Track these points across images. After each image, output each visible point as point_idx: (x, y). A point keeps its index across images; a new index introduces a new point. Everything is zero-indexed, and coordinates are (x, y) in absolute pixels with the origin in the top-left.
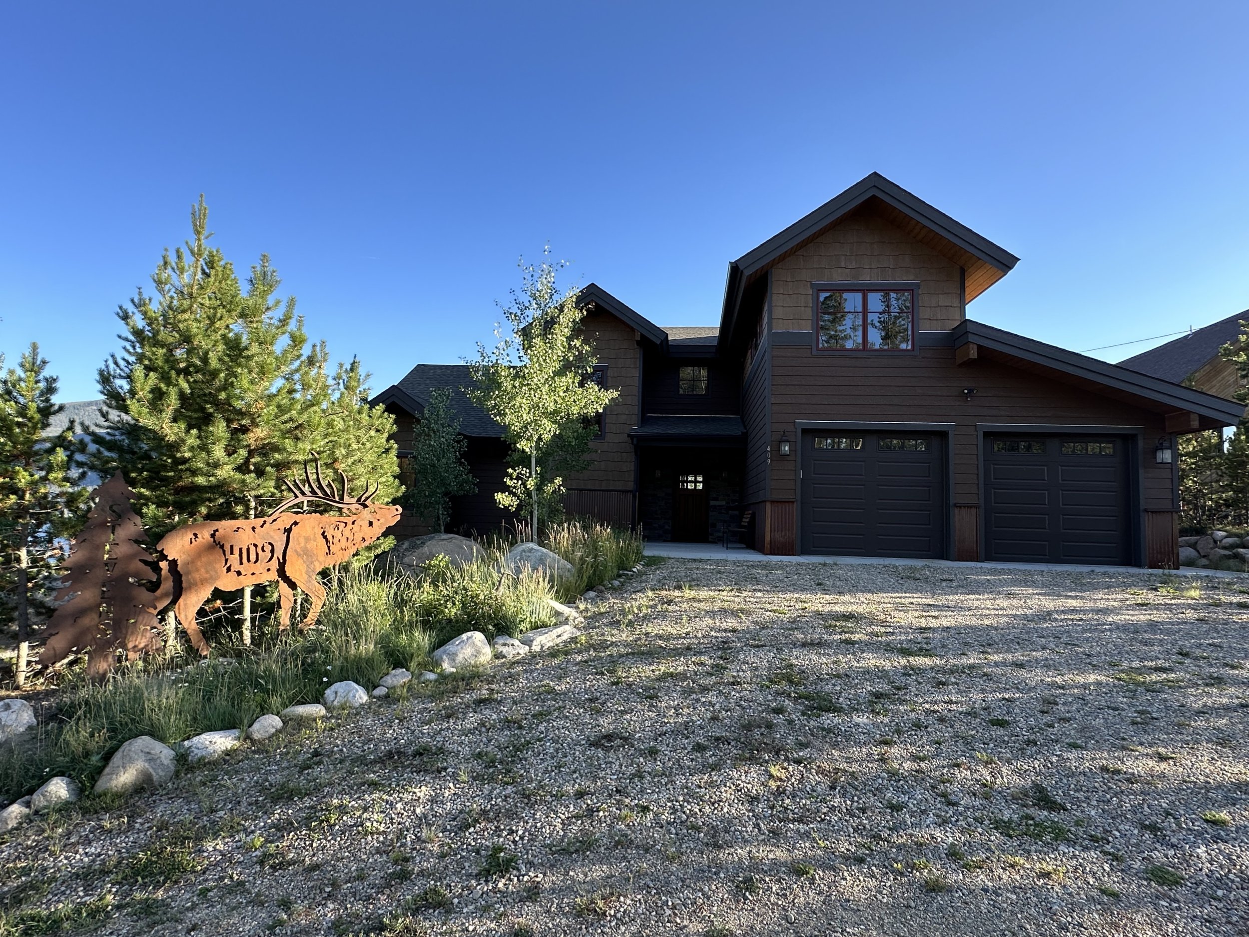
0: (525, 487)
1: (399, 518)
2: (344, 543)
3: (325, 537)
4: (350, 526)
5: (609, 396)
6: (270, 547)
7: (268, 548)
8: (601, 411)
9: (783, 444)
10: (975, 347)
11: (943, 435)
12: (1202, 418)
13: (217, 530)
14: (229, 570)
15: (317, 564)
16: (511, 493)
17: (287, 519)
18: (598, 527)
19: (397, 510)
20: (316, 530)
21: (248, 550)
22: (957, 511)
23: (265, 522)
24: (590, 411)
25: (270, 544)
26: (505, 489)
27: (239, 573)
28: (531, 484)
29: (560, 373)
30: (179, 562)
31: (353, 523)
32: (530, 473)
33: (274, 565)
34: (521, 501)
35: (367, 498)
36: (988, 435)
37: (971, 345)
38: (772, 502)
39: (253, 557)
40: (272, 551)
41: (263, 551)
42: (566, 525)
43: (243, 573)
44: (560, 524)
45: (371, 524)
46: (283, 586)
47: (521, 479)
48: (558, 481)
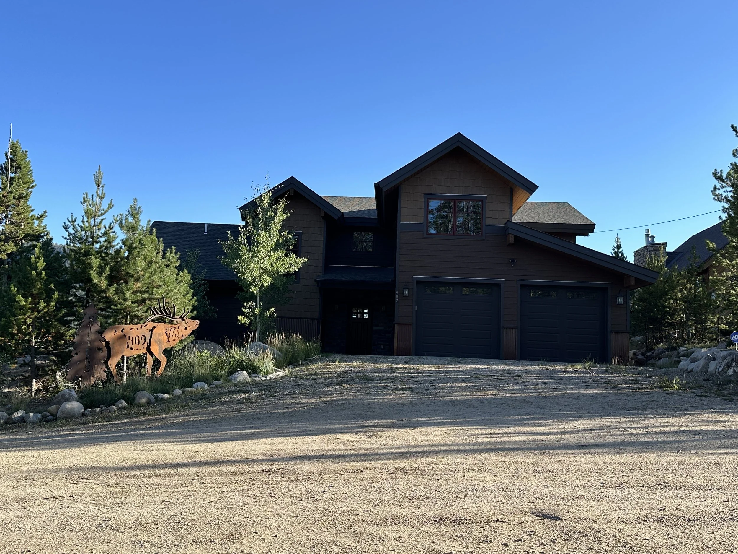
0: (254, 313)
1: (198, 326)
2: (174, 338)
3: (167, 334)
4: (177, 329)
5: (301, 261)
6: (144, 338)
7: (143, 338)
8: (297, 270)
9: (404, 290)
10: (513, 236)
11: (498, 285)
12: (637, 280)
13: (124, 329)
14: (128, 347)
15: (163, 346)
16: (246, 316)
17: (151, 325)
18: (295, 335)
19: (197, 322)
20: (163, 331)
21: (135, 338)
22: (505, 330)
23: (142, 326)
24: (291, 270)
25: (144, 336)
26: (243, 314)
27: (132, 349)
28: (257, 311)
29: (275, 250)
30: (110, 342)
31: (178, 328)
32: (256, 305)
33: (146, 346)
34: (251, 321)
35: (184, 316)
36: (524, 286)
37: (511, 236)
38: (398, 324)
39: (137, 342)
40: (145, 340)
41: (141, 339)
42: (277, 334)
43: (134, 349)
44: (274, 334)
45: (186, 328)
46: (149, 356)
47: (251, 308)
48: (273, 310)
